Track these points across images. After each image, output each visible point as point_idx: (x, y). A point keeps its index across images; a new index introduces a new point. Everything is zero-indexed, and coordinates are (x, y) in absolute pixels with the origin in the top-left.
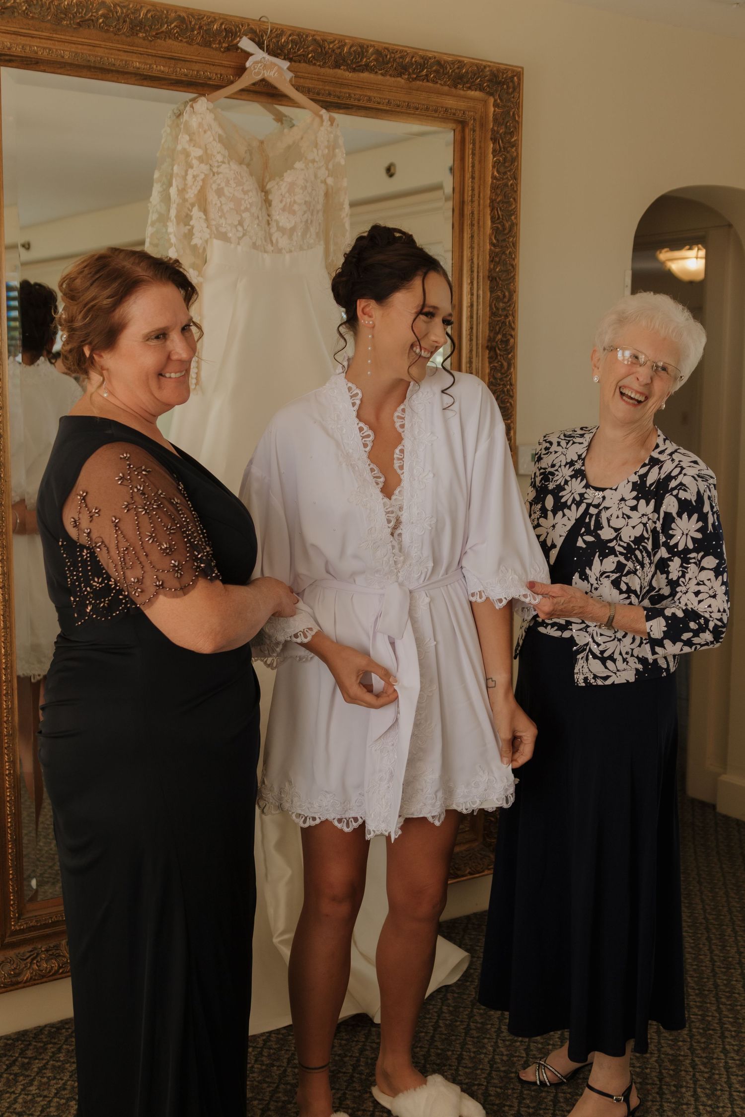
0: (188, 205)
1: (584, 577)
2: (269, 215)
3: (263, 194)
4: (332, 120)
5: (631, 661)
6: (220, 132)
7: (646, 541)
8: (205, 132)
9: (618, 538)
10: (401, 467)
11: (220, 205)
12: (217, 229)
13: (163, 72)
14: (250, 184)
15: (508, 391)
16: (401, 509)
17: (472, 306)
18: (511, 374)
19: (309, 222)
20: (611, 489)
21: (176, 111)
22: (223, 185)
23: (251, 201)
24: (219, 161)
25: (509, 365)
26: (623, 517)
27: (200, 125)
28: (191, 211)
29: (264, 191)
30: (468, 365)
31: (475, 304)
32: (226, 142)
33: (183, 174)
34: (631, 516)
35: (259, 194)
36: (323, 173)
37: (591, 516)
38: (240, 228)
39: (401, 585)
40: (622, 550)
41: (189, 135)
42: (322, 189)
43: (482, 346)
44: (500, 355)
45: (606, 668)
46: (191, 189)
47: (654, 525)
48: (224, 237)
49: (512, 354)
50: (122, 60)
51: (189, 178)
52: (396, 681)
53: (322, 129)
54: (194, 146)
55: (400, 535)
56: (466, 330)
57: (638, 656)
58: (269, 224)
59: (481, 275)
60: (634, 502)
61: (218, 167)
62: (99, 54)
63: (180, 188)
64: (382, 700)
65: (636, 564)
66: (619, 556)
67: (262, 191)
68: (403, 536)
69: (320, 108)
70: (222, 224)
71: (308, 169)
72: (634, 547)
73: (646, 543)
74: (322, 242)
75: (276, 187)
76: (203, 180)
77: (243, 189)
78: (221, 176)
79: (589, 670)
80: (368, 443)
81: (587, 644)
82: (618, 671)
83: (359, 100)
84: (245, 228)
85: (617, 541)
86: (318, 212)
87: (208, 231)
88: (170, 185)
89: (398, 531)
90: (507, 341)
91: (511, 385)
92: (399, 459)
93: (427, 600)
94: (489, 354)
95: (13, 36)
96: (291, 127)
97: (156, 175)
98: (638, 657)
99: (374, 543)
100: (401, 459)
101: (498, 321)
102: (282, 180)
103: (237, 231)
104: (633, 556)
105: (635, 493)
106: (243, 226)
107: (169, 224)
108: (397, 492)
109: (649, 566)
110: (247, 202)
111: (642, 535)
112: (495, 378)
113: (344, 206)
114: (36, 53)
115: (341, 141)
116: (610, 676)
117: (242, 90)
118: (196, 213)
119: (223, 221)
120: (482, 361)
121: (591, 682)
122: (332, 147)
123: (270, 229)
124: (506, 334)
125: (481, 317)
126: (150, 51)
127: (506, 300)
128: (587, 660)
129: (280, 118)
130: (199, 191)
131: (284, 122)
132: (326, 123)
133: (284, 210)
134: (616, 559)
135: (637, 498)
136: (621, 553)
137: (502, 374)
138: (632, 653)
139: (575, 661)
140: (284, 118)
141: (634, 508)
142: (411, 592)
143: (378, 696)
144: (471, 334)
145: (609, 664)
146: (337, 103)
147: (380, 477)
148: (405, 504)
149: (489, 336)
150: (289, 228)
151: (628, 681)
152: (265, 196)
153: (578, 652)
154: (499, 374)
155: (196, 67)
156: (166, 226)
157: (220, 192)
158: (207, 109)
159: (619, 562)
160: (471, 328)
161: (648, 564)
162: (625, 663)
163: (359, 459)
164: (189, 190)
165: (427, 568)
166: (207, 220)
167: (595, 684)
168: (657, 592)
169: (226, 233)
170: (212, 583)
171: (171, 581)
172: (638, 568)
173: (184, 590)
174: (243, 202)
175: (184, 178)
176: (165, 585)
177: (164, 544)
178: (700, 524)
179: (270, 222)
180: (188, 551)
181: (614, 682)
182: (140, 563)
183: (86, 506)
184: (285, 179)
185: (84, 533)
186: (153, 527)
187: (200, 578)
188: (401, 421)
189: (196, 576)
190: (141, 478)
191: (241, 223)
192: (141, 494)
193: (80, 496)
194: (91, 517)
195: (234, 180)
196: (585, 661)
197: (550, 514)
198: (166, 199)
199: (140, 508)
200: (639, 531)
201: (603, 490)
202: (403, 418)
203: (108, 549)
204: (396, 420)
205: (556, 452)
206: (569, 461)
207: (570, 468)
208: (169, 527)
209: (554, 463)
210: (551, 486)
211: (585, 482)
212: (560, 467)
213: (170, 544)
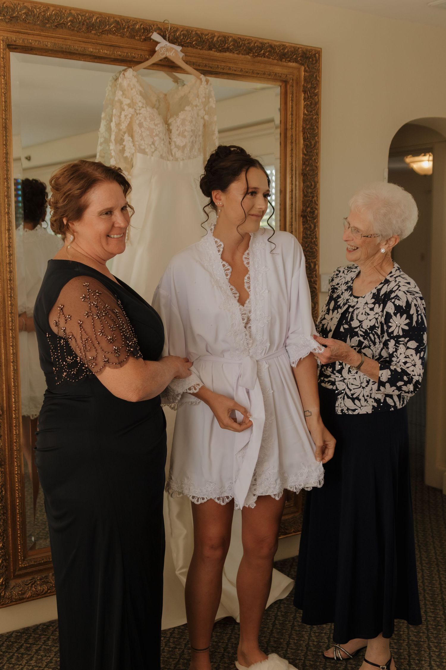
0: (122, 133)
2: (170, 138)
3: (167, 126)
4: (207, 81)
5: (370, 401)
6: (141, 89)
7: (377, 328)
8: (132, 89)
9: (360, 326)
10: (249, 288)
11: (141, 132)
12: (139, 147)
13: (106, 54)
14: (159, 120)
15: (314, 242)
16: (250, 312)
17: (292, 191)
18: (316, 231)
19: (194, 142)
20: (362, 297)
21: (114, 77)
22: (142, 120)
23: (159, 130)
24: (140, 106)
25: (315, 227)
26: (365, 314)
27: (129, 85)
28: (124, 136)
29: (167, 123)
30: (290, 227)
31: (294, 190)
32: (144, 95)
33: (119, 114)
34: (370, 314)
35: (164, 126)
36: (202, 113)
38: (153, 146)
39: (251, 357)
40: (362, 333)
41: (122, 92)
42: (202, 122)
43: (298, 215)
44: (310, 221)
45: (355, 404)
46: (124, 123)
47: (382, 320)
48: (143, 152)
49: (317, 219)
50: (82, 47)
51: (123, 116)
52: (251, 416)
53: (202, 86)
54: (125, 98)
55: (250, 327)
56: (289, 206)
57: (374, 397)
58: (170, 143)
59: (297, 172)
60: (372, 306)
61: (140, 110)
62: (68, 44)
63: (117, 123)
64: (243, 427)
65: (370, 342)
66: (360, 337)
67: (166, 124)
68: (252, 328)
69: (200, 74)
70: (142, 144)
71: (193, 110)
72: (369, 332)
73: (377, 330)
74: (202, 154)
75: (174, 121)
76: (131, 118)
77: (154, 122)
78: (141, 115)
79: (345, 405)
80: (228, 273)
81: (344, 390)
82: (362, 406)
83: (223, 69)
84: (156, 146)
85: (360, 328)
86: (199, 136)
87: (134, 148)
88: (111, 121)
89: (249, 325)
90: (314, 212)
91: (316, 238)
92: (247, 283)
93: (267, 366)
94: (303, 219)
95: (17, 34)
96: (183, 86)
97: (103, 115)
98: (374, 399)
99: (235, 333)
100: (249, 283)
101: (308, 200)
102: (178, 117)
103: (151, 148)
104: (368, 337)
105: (373, 300)
106: (154, 145)
107: (111, 144)
108: (247, 302)
109: (379, 344)
110: (157, 131)
111: (374, 325)
112: (307, 234)
113: (215, 132)
114: (31, 44)
115: (213, 94)
116: (357, 409)
117: (154, 64)
118: (127, 137)
120: (298, 225)
121: (345, 412)
122: (208, 97)
123: (171, 146)
124: (312, 208)
125: (298, 198)
126: (99, 41)
127: (312, 187)
128: (344, 399)
129: (176, 80)
130: (129, 125)
131: (179, 82)
132: (204, 83)
133: (179, 135)
134: (358, 339)
135: (374, 303)
136: (361, 335)
137: (311, 232)
138: (371, 396)
139: (336, 399)
140: (179, 80)
141: (372, 309)
142: (257, 361)
143: (240, 424)
144: (292, 208)
145: (356, 402)
146: (211, 71)
147: (236, 294)
148: (252, 309)
149: (303, 209)
150: (182, 145)
151: (367, 413)
152: (168, 127)
153: (339, 394)
154: (309, 232)
155: (126, 51)
156: (109, 146)
157: (140, 125)
158: (133, 75)
159: (360, 341)
160: (292, 204)
161: (378, 342)
162: (366, 402)
163: (224, 283)
164: (122, 124)
165: (266, 347)
166: (133, 141)
167: (348, 413)
168: (384, 359)
169: (144, 149)
170: (137, 360)
171: (113, 358)
172: (372, 344)
173: (121, 364)
174: (154, 131)
175: (120, 117)
176: (109, 361)
177: (109, 336)
178: (408, 321)
179: (171, 142)
180: (123, 341)
181: (359, 413)
182: (95, 348)
183: (63, 314)
184: (180, 117)
185: (62, 330)
186: (102, 327)
187: (130, 357)
188: (247, 260)
189: (128, 356)
190: (95, 298)
191: (153, 143)
192: (96, 307)
193: (60, 307)
194: (66, 320)
195: (149, 117)
196: (343, 400)
197: (331, 311)
198: (109, 129)
199: (95, 315)
200: (372, 323)
201: (358, 297)
202: (248, 259)
203: (76, 340)
204: (244, 259)
205: (341, 276)
206: (346, 281)
207: (346, 285)
208: (112, 326)
209: (339, 283)
210: (335, 296)
211: (351, 293)
212: (341, 285)
213: (113, 337)
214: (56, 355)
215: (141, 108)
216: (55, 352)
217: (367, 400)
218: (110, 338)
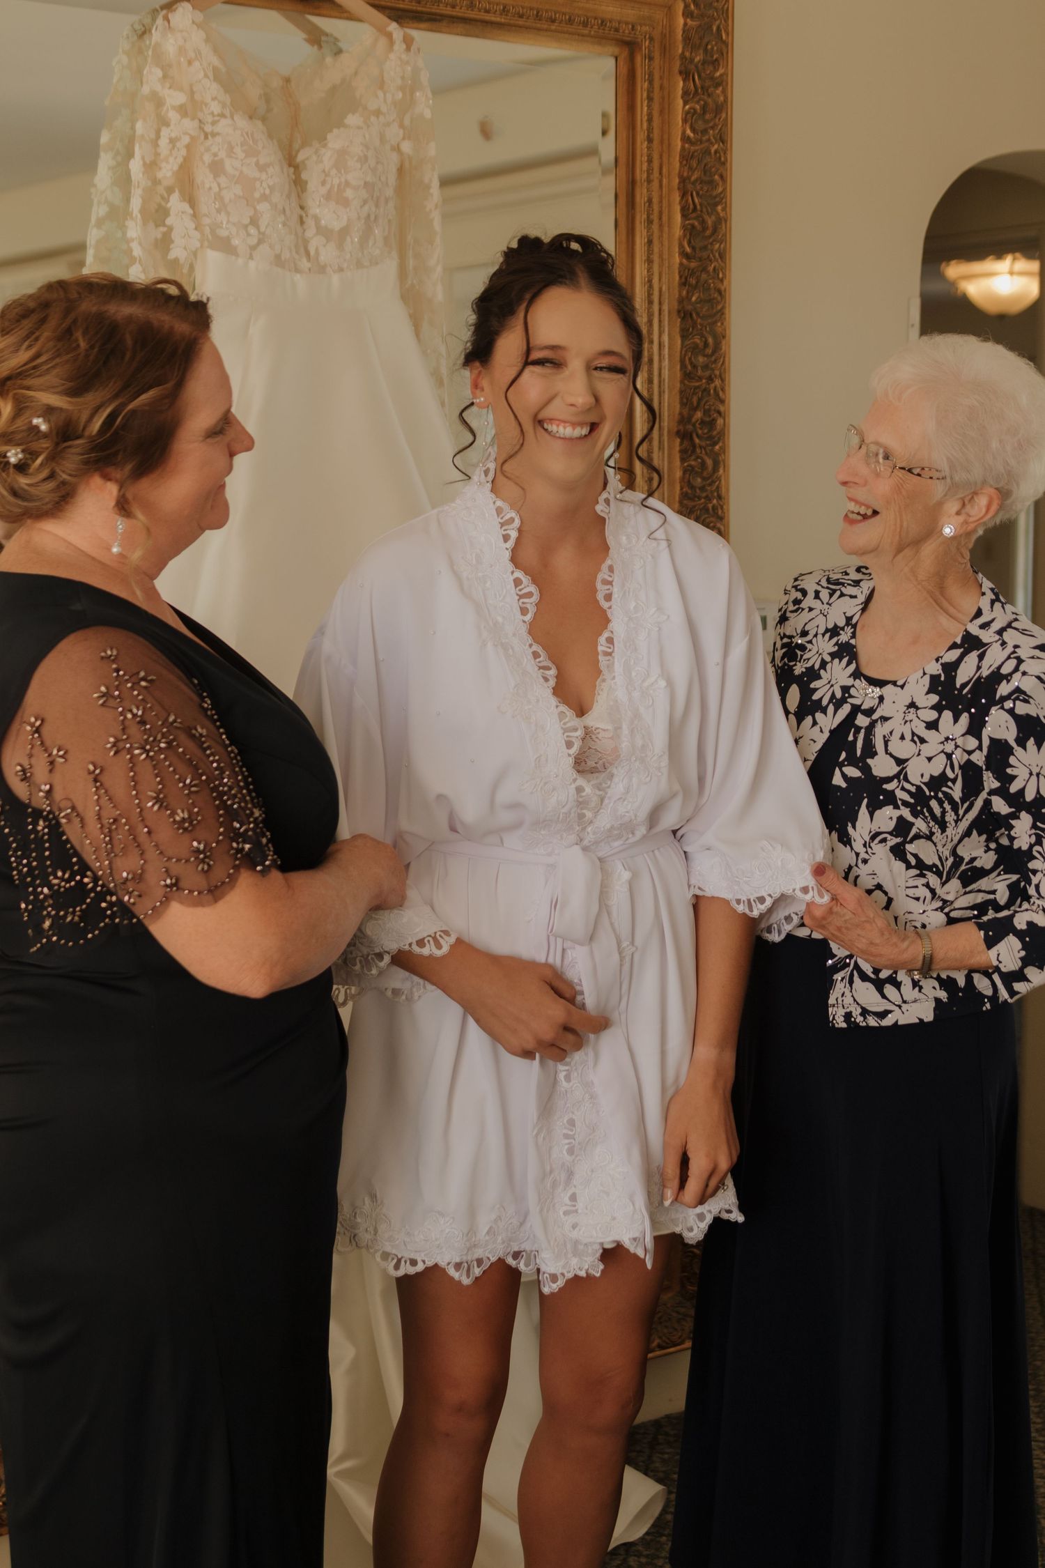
0: (161, 189)
1: (844, 841)
2: (302, 208)
3: (292, 170)
4: (408, 42)
5: (928, 985)
6: (216, 62)
7: (950, 784)
8: (190, 63)
9: (901, 775)
11: (218, 189)
12: (213, 231)
14: (269, 154)
15: (714, 508)
18: (719, 479)
19: (372, 218)
21: (137, 27)
22: (222, 154)
23: (271, 184)
24: (216, 113)
25: (716, 465)
26: (912, 740)
27: (181, 50)
28: (167, 201)
29: (293, 164)
31: (657, 357)
32: (227, 81)
33: (153, 136)
34: (926, 739)
35: (285, 170)
36: (394, 133)
37: (858, 729)
38: (253, 231)
40: (907, 797)
41: (162, 69)
42: (393, 161)
43: (669, 432)
44: (701, 447)
45: (884, 996)
46: (168, 162)
47: (966, 757)
48: (224, 245)
49: (721, 444)
51: (164, 142)
53: (392, 56)
54: (170, 88)
57: (939, 975)
58: (302, 222)
59: (665, 307)
60: (933, 715)
61: (214, 123)
63: (148, 160)
65: (932, 823)
66: (902, 808)
67: (290, 165)
69: (388, 20)
70: (222, 223)
71: (368, 126)
72: (927, 794)
73: (951, 788)
74: (395, 254)
75: (314, 158)
76: (188, 147)
77: (257, 161)
78: (218, 139)
79: (855, 1000)
80: (528, 605)
81: (851, 956)
82: (904, 1002)
84: (262, 229)
85: (899, 782)
86: (387, 201)
87: (197, 235)
88: (130, 155)
90: (712, 423)
91: (720, 497)
93: (626, 875)
94: (681, 444)
97: (105, 138)
99: (545, 783)
101: (696, 388)
103: (249, 235)
104: (926, 810)
105: (934, 699)
106: (257, 227)
107: (130, 223)
111: (943, 774)
112: (692, 487)
113: (431, 191)
115: (424, 77)
116: (890, 1012)
118: (176, 203)
119: (222, 218)
120: (669, 460)
121: (858, 1021)
122: (410, 88)
123: (304, 230)
124: (709, 410)
125: (666, 381)
127: (709, 351)
128: (851, 982)
130: (181, 167)
132: (399, 46)
133: (328, 197)
134: (896, 813)
136: (905, 803)
137: (704, 479)
139: (830, 984)
141: (933, 725)
142: (601, 861)
145: (889, 990)
146: (416, 12)
147: (549, 669)
149: (681, 414)
150: (337, 229)
151: (921, 1020)
152: (294, 173)
153: (837, 968)
154: (699, 480)
156: (123, 228)
157: (217, 168)
158: (193, 22)
159: (901, 819)
161: (953, 823)
162: (917, 989)
163: (514, 635)
164: (163, 165)
166: (195, 216)
167: (864, 1024)
168: (968, 864)
169: (228, 239)
170: (264, 876)
171: (192, 876)
172: (935, 828)
173: (215, 892)
174: (257, 184)
175: (155, 143)
176: (182, 884)
177: (179, 811)
179: (304, 219)
180: (221, 824)
181: (897, 1021)
182: (138, 846)
183: (42, 743)
184: (330, 145)
185: (41, 791)
186: (159, 783)
187: (242, 870)
188: (606, 587)
189: (235, 867)
190: (138, 695)
191: (254, 221)
192: (139, 722)
193: (32, 725)
194: (52, 763)
195: (242, 145)
196: (848, 985)
198: (123, 181)
199: (138, 748)
200: (935, 769)
201: (881, 685)
202: (609, 584)
203: (82, 821)
205: (811, 609)
206: (830, 626)
207: (831, 638)
208: (188, 781)
209: (806, 629)
210: (799, 669)
211: (853, 667)
212: (816, 636)
213: (190, 813)
214: (24, 866)
215: (216, 118)
216: (22, 857)
218: (181, 815)
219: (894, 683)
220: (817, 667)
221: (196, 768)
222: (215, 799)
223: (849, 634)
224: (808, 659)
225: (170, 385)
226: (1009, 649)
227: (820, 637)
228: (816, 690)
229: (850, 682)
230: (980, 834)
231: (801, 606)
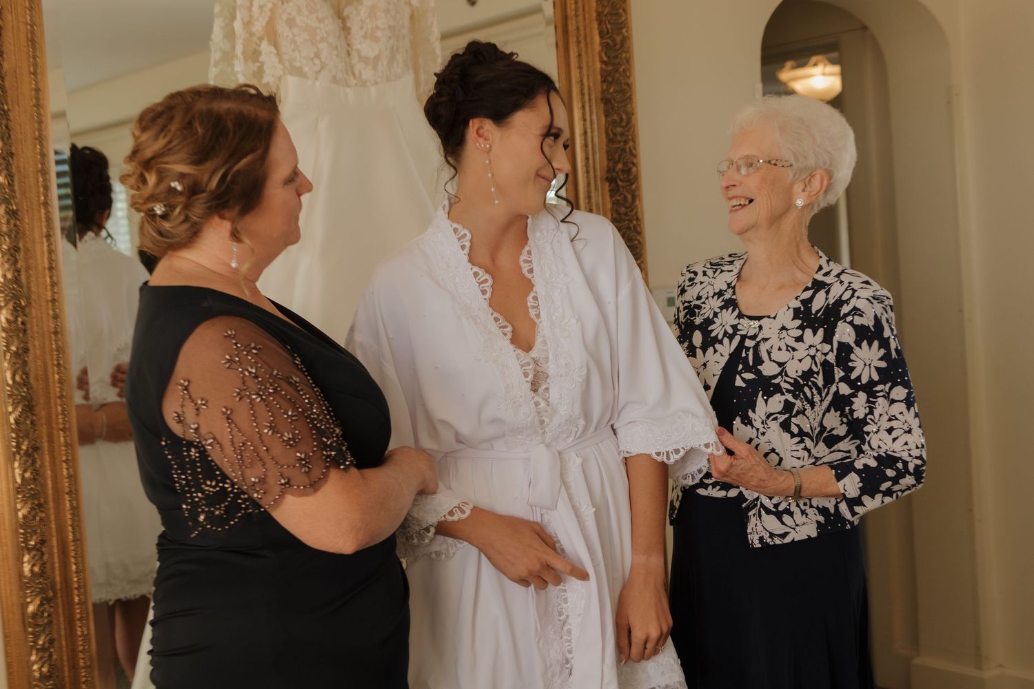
0: (255, 39)
1: (747, 421)
2: (349, 45)
3: (340, 21)
5: (810, 511)
7: (815, 375)
9: (783, 373)
10: (538, 315)
11: (292, 36)
12: (291, 64)
14: (325, 11)
15: (634, 227)
17: (585, 133)
18: (636, 207)
19: (395, 48)
22: (294, 13)
23: (327, 30)
25: (634, 198)
26: (787, 350)
28: (259, 46)
30: (587, 201)
31: (589, 131)
33: (248, 5)
34: (796, 348)
35: (335, 21)
38: (317, 61)
39: (548, 445)
40: (789, 387)
42: (407, 11)
43: (601, 178)
44: (623, 187)
45: (783, 523)
46: (258, 21)
47: (824, 357)
48: (299, 72)
49: (636, 184)
51: (255, 9)
55: (544, 390)
56: (582, 161)
57: (818, 506)
58: (349, 54)
59: (593, 97)
60: (799, 332)
63: (245, 20)
65: (805, 403)
66: (786, 394)
67: (339, 18)
68: (550, 391)
70: (296, 57)
72: (802, 383)
73: (816, 378)
74: (411, 71)
75: (355, 12)
76: (271, 10)
77: (317, 16)
79: (764, 528)
80: (486, 289)
81: (757, 499)
82: (797, 525)
84: (323, 60)
85: (782, 377)
86: (404, 37)
87: (280, 66)
88: (233, 18)
89: (541, 386)
90: (630, 170)
91: (638, 219)
92: (533, 307)
93: (579, 461)
94: (610, 185)
97: (217, 9)
98: (818, 508)
99: (514, 402)
100: (536, 307)
101: (617, 148)
103: (314, 64)
104: (801, 394)
105: (798, 322)
106: (319, 59)
107: (236, 62)
109: (819, 404)
110: (323, 31)
111: (811, 369)
112: (619, 214)
116: (788, 533)
118: (265, 47)
119: (296, 54)
120: (602, 195)
121: (768, 542)
123: (351, 59)
124: (626, 162)
125: (597, 145)
127: (624, 124)
128: (760, 516)
130: (268, 23)
133: (365, 37)
134: (783, 398)
135: (801, 327)
136: (788, 391)
137: (627, 208)
138: (810, 503)
141: (799, 339)
142: (559, 453)
144: (587, 165)
145: (786, 518)
147: (505, 326)
149: (608, 166)
150: (372, 57)
151: (808, 536)
152: (343, 23)
153: (749, 508)
154: (623, 209)
156: (231, 65)
157: (291, 23)
159: (786, 401)
160: (587, 159)
161: (819, 402)
162: (804, 515)
163: (479, 310)
164: (256, 23)
165: (577, 425)
166: (278, 54)
167: (773, 543)
168: (828, 432)
169: (301, 68)
170: (346, 472)
171: (298, 476)
172: (808, 407)
173: (314, 486)
174: (318, 31)
175: (250, 9)
176: (292, 482)
177: (286, 434)
178: (882, 351)
179: (350, 52)
180: (315, 440)
181: (793, 539)
182: (260, 460)
183: (190, 397)
185: (191, 428)
186: (271, 416)
187: (332, 470)
188: (528, 265)
189: (327, 468)
190: (251, 359)
191: (317, 55)
192: (254, 377)
193: (182, 385)
194: (197, 409)
195: (306, 7)
196: (758, 519)
197: (699, 352)
198: (230, 35)
199: (254, 395)
200: (806, 365)
201: (759, 318)
202: (531, 262)
203: (221, 446)
204: (522, 264)
205: (702, 283)
206: (717, 291)
207: (718, 298)
208: (290, 413)
209: (700, 295)
210: (698, 321)
211: (737, 312)
212: (707, 298)
213: (293, 434)
214: (183, 479)
216: (181, 474)
217: (806, 512)
218: (287, 436)
219: (769, 317)
220: (711, 317)
221: (294, 403)
222: (309, 423)
223: (731, 293)
224: (704, 314)
225: (260, 152)
226: (846, 285)
227: (710, 299)
228: (712, 331)
229: (737, 321)
230: (836, 412)
231: (695, 281)
